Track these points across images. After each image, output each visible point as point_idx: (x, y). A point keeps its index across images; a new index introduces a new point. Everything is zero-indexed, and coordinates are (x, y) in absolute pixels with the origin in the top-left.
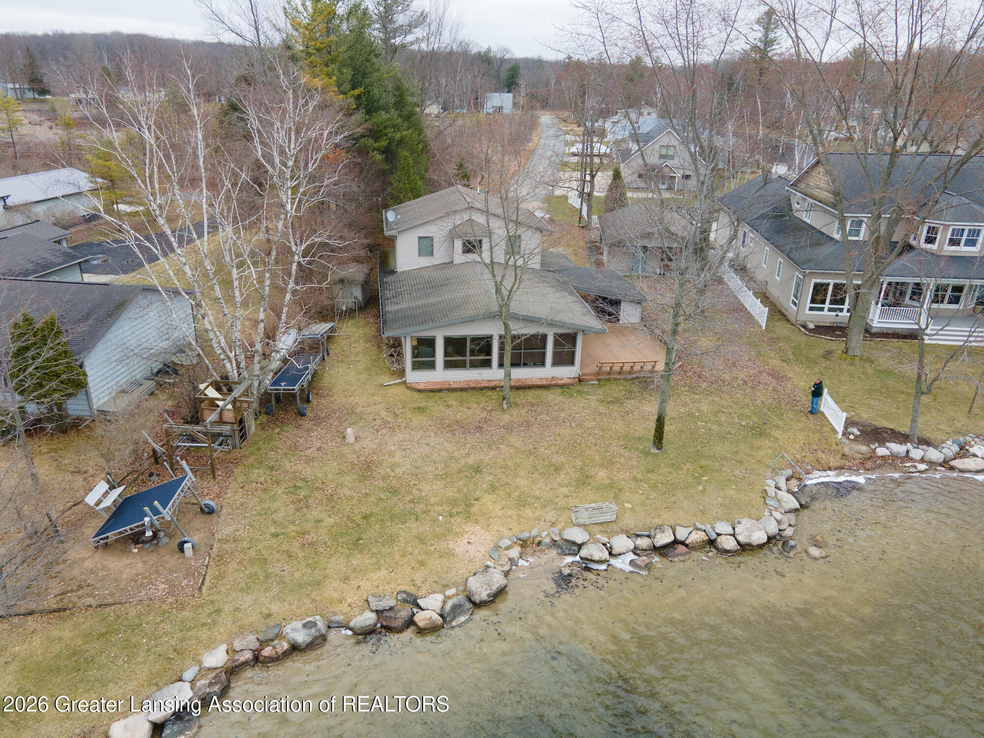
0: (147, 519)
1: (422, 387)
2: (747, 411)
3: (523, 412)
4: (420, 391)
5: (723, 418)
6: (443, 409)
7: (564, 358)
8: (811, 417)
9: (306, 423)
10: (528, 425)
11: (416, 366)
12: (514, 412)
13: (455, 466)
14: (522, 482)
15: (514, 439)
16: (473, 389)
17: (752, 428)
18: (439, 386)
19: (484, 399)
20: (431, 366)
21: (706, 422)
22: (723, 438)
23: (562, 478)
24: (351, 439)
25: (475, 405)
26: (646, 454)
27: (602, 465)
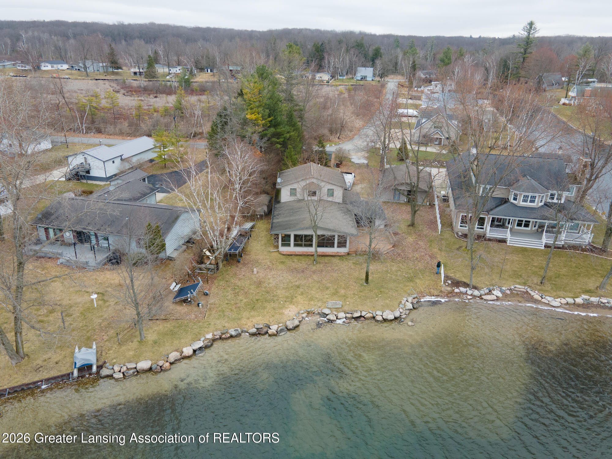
0: (189, 295)
1: (284, 253)
2: (410, 271)
3: (321, 266)
4: (284, 255)
5: (399, 273)
6: (291, 262)
7: (342, 244)
8: (436, 275)
9: (240, 265)
10: (322, 271)
11: (283, 245)
12: (318, 266)
13: (290, 285)
14: (313, 292)
15: (315, 277)
16: (304, 255)
17: (409, 278)
18: (291, 253)
19: (308, 260)
20: (289, 245)
21: (391, 275)
22: (395, 281)
23: (328, 292)
24: (255, 272)
25: (303, 262)
26: (362, 285)
27: (344, 288)
